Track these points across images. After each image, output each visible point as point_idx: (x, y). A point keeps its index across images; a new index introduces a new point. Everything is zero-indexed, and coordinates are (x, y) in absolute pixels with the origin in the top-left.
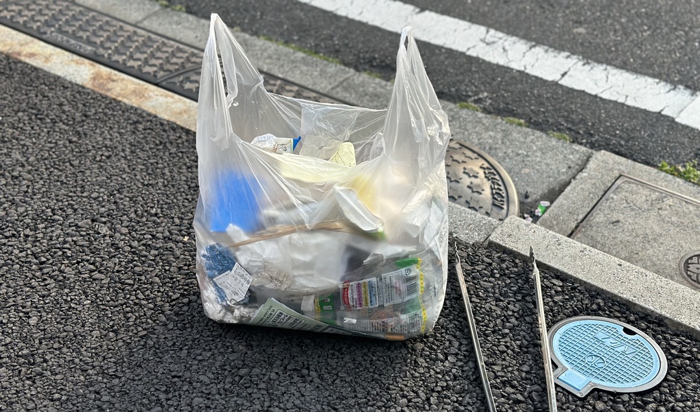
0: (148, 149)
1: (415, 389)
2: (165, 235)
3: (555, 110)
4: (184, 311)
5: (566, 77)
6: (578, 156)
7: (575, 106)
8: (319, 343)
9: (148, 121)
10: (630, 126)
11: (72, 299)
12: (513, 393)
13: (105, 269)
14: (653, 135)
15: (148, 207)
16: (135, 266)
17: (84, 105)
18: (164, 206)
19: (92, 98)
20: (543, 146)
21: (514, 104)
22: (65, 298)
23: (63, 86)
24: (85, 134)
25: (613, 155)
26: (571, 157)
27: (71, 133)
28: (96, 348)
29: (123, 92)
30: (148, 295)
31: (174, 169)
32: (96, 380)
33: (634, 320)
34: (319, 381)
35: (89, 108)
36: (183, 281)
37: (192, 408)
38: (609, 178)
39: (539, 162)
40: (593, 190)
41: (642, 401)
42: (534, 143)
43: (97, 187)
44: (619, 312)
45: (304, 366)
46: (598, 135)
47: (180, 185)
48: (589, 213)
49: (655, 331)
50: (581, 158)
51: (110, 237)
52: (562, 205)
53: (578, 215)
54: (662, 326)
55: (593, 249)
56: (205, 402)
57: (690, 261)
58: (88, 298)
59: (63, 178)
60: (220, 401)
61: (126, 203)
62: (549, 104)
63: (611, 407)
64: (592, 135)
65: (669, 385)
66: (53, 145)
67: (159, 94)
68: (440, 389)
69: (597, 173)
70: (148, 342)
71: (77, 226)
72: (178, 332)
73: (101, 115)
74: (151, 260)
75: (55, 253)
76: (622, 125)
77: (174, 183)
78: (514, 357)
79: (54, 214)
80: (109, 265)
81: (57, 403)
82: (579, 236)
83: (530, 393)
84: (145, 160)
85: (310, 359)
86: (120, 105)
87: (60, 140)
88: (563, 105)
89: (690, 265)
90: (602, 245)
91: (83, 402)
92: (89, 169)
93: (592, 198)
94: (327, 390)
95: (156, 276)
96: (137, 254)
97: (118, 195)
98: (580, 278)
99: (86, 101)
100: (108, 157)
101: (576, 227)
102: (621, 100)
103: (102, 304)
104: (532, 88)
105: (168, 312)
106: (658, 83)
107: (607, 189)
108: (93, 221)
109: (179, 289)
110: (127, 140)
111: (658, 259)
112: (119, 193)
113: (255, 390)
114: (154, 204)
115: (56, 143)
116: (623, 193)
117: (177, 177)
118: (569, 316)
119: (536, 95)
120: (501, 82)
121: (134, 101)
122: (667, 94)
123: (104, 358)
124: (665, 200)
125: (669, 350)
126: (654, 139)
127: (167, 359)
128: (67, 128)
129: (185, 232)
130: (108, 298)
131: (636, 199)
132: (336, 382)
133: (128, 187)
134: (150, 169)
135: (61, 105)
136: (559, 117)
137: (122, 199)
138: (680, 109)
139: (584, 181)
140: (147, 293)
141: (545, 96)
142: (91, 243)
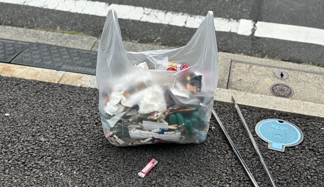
0: (33, 96)
2: (73, 134)
4: (109, 165)
5: (187, 23)
11: (53, 175)
14: (233, 41)
15: (55, 123)
33: (279, 117)
38: (228, 63)
40: (225, 69)
41: (303, 147)
44: (271, 115)
48: (229, 79)
51: (48, 142)
53: (225, 80)
54: (288, 116)
61: (42, 124)
63: (294, 152)
69: (223, 62)
70: (103, 183)
71: (27, 140)
72: (113, 175)
74: (76, 147)
75: (27, 156)
77: (59, 109)
79: (11, 138)
80: (58, 155)
93: (227, 73)
95: (84, 153)
98: (251, 105)
101: (227, 85)
104: (176, 31)
105: (102, 167)
106: (223, 19)
107: (230, 67)
109: (99, 156)
112: (36, 120)
116: (237, 68)
117: (58, 106)
121: (7, 74)
122: (229, 23)
124: (252, 66)
131: (242, 69)
132: (194, 175)
134: (42, 105)
138: (236, 29)
140: (86, 162)
142: (41, 147)
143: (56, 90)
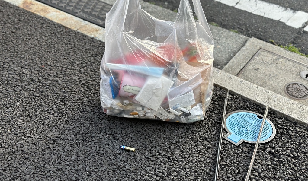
0: (48, 35)
1: (164, 142)
2: (54, 74)
3: (232, 19)
4: (62, 108)
5: (238, 4)
6: (242, 40)
7: (242, 18)
8: (122, 122)
9: (48, 23)
10: (265, 26)
11: (11, 103)
12: (207, 144)
13: (27, 90)
14: (275, 30)
15: (47, 62)
16: (40, 88)
17: (19, 16)
18: (55, 62)
19: (23, 12)
20: (226, 36)
21: (215, 17)
22: (8, 102)
23: (10, 7)
24: (19, 29)
25: (257, 39)
26: (239, 40)
27: (12, 28)
28: (21, 125)
29: (37, 10)
30: (46, 101)
31: (59, 45)
32: (21, 139)
33: (262, 112)
34: (122, 139)
35: (21, 17)
36: (62, 95)
37: (64, 151)
38: (255, 50)
39: (225, 42)
40: (248, 55)
41: (264, 147)
42: (223, 34)
43: (24, 53)
44: (256, 108)
45: (115, 132)
46: (251, 31)
47: (62, 52)
48: (245, 65)
49: (271, 117)
50: (243, 41)
51: (29, 75)
52: (234, 62)
53: (241, 66)
54: (275, 115)
55: (246, 81)
56: (70, 148)
57: (289, 86)
58: (19, 102)
59: (8, 48)
60: (77, 148)
61: (36, 60)
62: (230, 17)
63: (250, 150)
64: (248, 30)
65: (276, 140)
66: (4, 34)
67: (54, 11)
68: (175, 142)
69: (250, 48)
70: (45, 122)
71: (14, 70)
72: (59, 117)
73: (27, 20)
74: (48, 86)
75: (4, 82)
76: (262, 26)
77: (59, 51)
78: (209, 128)
79: (4, 65)
80: (28, 88)
81: (3, 149)
82: (241, 75)
83: (215, 144)
84: (46, 41)
85: (118, 129)
86: (35, 16)
87: (7, 31)
88: (236, 17)
89: (289, 88)
90: (251, 79)
91: (15, 148)
92: (20, 44)
93: (247, 59)
94: (125, 143)
95: (50, 93)
96: (41, 83)
97: (33, 56)
98: (240, 94)
99: (20, 13)
100: (29, 39)
101: (240, 72)
102: (262, 15)
103: (25, 105)
104: (222, 9)
105: (55, 109)
106: (279, 7)
107: (254, 54)
108: (22, 68)
109: (60, 99)
110: (38, 31)
111: (275, 85)
112: (34, 55)
113: (93, 143)
114: (50, 60)
115: (6, 32)
116: (261, 56)
117: (61, 48)
118: (234, 110)
119: (224, 13)
120: (209, 6)
121: (42, 14)
122: (283, 12)
123: (25, 129)
124: (279, 59)
125: (277, 125)
126: (276, 32)
127: (53, 129)
128: (11, 26)
129: (64, 73)
130: (28, 102)
131: (266, 59)
132: (129, 139)
133: (38, 53)
134: (48, 45)
135: (8, 15)
136: (234, 22)
137: (35, 58)
138: (288, 19)
139: (244, 51)
140: (45, 100)
141: (228, 13)
142: (21, 78)
143: (70, 35)
